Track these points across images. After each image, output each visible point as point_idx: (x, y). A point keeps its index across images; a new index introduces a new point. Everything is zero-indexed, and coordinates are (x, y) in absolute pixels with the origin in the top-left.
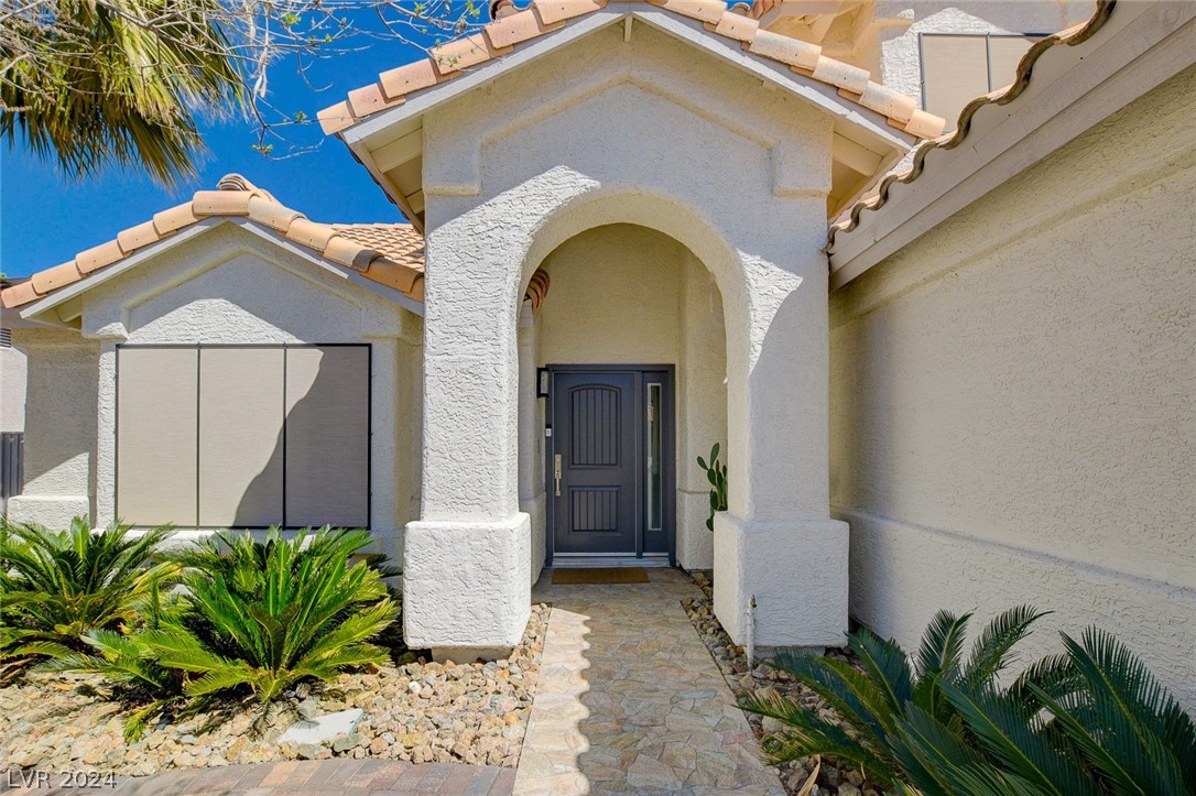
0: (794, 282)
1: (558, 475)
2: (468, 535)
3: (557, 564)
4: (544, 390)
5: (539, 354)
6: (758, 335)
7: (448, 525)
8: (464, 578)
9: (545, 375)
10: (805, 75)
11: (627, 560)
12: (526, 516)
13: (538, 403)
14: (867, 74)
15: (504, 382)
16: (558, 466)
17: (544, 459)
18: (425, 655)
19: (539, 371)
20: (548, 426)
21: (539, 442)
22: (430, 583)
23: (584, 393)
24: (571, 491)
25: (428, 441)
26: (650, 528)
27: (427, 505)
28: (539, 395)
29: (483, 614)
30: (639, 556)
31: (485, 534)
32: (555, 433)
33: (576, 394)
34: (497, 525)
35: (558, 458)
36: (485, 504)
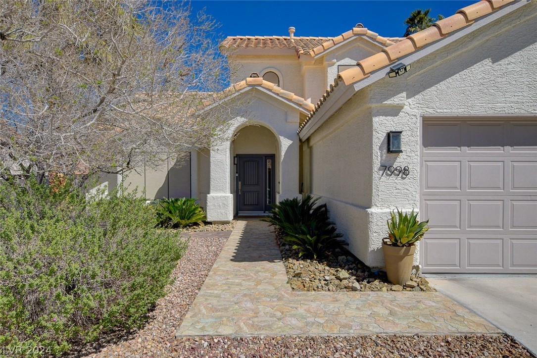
0: (291, 142)
1: (240, 188)
2: (221, 197)
3: (239, 214)
4: (236, 163)
5: (234, 152)
6: (283, 154)
7: (216, 195)
8: (219, 206)
9: (236, 158)
10: (290, 101)
11: (261, 213)
12: (232, 195)
13: (234, 166)
14: (304, 99)
15: (228, 164)
16: (240, 185)
17: (235, 183)
18: (210, 223)
19: (234, 157)
20: (237, 173)
21: (234, 178)
22: (212, 207)
23: (247, 163)
24: (243, 193)
25: (211, 177)
26: (268, 204)
27: (211, 191)
28: (234, 164)
29: (224, 214)
30: (264, 213)
31: (224, 197)
32: (239, 175)
33: (245, 163)
34: (226, 195)
35: (240, 183)
36: (224, 191)
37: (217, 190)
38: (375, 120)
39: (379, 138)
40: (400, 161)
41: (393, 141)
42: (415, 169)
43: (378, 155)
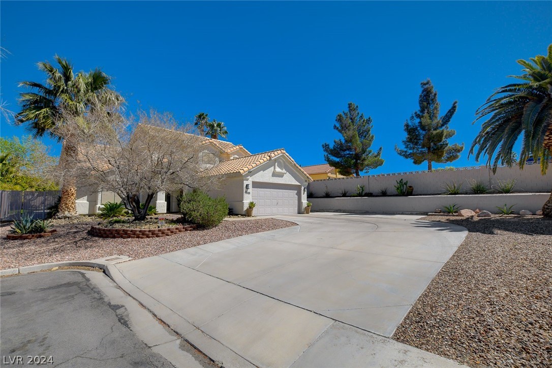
2: (161, 203)
12: (166, 202)
27: (158, 200)
36: (163, 200)
37: (160, 200)
38: (244, 181)
39: (245, 186)
40: (249, 191)
41: (247, 186)
42: (251, 193)
43: (245, 190)
